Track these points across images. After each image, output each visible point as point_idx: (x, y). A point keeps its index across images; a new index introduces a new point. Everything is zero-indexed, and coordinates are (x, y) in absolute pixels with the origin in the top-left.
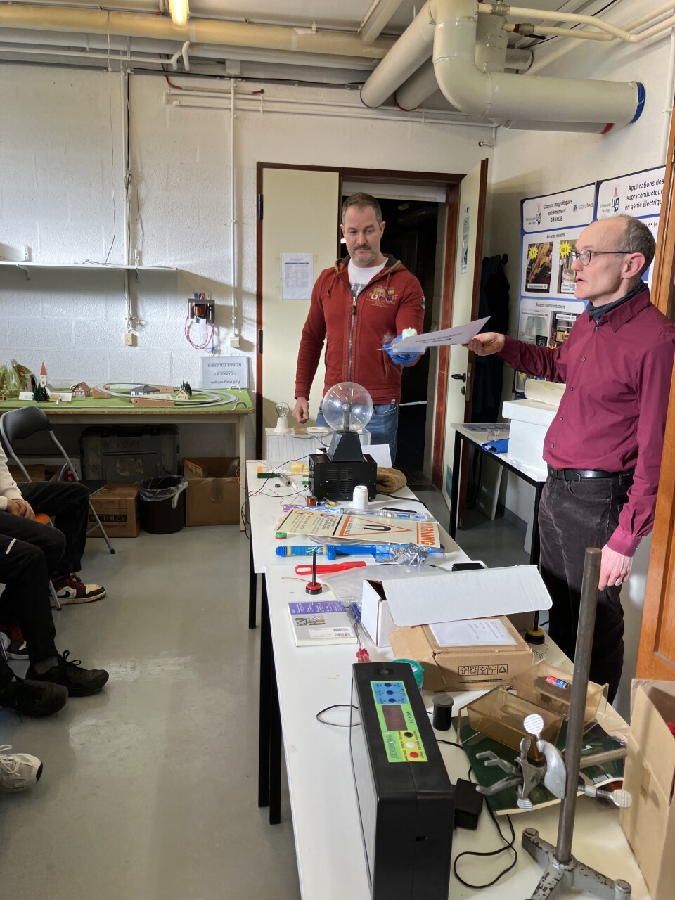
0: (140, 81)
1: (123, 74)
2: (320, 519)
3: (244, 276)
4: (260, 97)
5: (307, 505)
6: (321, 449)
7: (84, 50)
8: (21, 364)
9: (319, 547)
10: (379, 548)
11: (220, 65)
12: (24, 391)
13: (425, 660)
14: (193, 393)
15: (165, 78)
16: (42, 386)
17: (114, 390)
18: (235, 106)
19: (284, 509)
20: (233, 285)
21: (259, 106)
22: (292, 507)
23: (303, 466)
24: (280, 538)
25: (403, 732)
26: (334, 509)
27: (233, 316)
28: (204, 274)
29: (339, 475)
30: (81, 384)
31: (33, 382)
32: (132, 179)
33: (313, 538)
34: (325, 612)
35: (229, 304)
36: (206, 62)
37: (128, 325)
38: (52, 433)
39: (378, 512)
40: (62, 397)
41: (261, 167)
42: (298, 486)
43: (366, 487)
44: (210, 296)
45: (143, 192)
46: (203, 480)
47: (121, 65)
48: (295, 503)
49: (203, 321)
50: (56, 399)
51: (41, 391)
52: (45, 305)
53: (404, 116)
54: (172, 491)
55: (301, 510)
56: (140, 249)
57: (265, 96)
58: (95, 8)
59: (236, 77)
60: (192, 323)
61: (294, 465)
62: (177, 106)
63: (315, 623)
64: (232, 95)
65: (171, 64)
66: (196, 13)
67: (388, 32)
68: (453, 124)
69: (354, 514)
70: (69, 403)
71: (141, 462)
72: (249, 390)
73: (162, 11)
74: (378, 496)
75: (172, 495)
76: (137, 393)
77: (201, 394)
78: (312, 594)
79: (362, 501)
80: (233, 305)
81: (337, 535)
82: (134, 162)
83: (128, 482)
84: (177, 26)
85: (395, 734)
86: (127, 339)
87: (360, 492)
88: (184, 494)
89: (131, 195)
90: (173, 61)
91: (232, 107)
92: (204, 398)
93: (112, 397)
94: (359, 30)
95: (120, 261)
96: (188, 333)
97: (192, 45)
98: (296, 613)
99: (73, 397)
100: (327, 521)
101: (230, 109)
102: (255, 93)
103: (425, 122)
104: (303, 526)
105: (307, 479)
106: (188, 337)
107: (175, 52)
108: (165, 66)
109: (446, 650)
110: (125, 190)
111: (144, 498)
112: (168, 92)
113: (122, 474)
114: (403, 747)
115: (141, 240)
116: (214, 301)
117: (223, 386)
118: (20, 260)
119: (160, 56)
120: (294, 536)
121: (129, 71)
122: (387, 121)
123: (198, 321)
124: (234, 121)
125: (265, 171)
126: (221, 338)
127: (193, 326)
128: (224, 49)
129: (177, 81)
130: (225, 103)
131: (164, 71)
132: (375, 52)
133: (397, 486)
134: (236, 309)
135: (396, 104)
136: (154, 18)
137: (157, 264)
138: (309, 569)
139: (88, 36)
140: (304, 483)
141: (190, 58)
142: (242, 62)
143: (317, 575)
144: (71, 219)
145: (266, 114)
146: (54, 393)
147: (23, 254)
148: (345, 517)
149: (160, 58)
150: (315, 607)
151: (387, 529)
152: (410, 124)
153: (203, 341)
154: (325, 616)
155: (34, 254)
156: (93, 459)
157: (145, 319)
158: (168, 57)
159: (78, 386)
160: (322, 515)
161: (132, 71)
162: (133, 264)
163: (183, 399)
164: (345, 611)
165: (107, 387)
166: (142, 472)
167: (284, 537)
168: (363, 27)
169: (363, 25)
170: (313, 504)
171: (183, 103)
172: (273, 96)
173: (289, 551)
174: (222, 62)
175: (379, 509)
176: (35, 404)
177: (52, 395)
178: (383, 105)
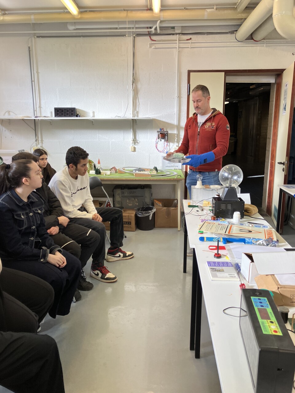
0: (139, 39)
1: (132, 37)
2: (218, 226)
3: (181, 120)
4: (190, 41)
5: (212, 220)
6: (217, 195)
7: (116, 28)
8: (90, 160)
9: (219, 238)
10: (247, 240)
11: (173, 29)
12: (91, 170)
13: (274, 290)
14: (158, 171)
15: (149, 37)
16: (99, 168)
17: (126, 170)
18: (178, 46)
19: (201, 221)
20: (176, 125)
21: (189, 45)
22: (205, 220)
23: (209, 203)
24: (200, 234)
25: (269, 321)
26: (224, 222)
27: (176, 138)
28: (164, 120)
29: (226, 207)
30: (114, 167)
31: (95, 167)
32: (134, 81)
33: (216, 234)
34: (224, 266)
35: (174, 133)
36: (167, 28)
37: (132, 143)
38: (102, 187)
39: (245, 224)
40: (106, 173)
41: (189, 72)
42: (207, 211)
43: (239, 213)
44: (166, 129)
45: (139, 86)
46: (162, 208)
47: (131, 33)
48: (206, 219)
49: (163, 140)
50: (104, 173)
51: (98, 171)
52: (99, 135)
53: (256, 44)
54: (150, 213)
55: (209, 221)
56: (137, 110)
57: (192, 41)
58: (121, 10)
59: (179, 34)
60: (158, 141)
61: (205, 202)
62: (154, 48)
63: (219, 271)
64: (177, 42)
65: (152, 31)
66: (164, 7)
67: (249, 6)
68: (280, 46)
69: (234, 224)
70: (109, 175)
71: (137, 200)
72: (182, 170)
73: (149, 8)
74: (245, 217)
75: (150, 214)
76: (136, 171)
77: (162, 172)
78: (217, 258)
79: (238, 219)
80: (176, 133)
81: (227, 233)
82: (136, 73)
83: (131, 208)
84: (155, 14)
85: (265, 321)
86: (132, 149)
87: (237, 214)
88: (154, 214)
89: (134, 87)
90: (153, 30)
91: (177, 47)
92: (163, 173)
93: (126, 173)
94: (236, 7)
95: (129, 116)
96: (157, 146)
97: (161, 22)
98: (211, 266)
99: (110, 173)
100: (222, 227)
101: (176, 48)
102: (187, 40)
103: (266, 46)
104: (211, 229)
105: (211, 208)
106: (157, 147)
107: (154, 26)
108: (149, 32)
109: (284, 287)
110: (132, 85)
111: (138, 215)
112: (151, 43)
113: (129, 205)
114: (270, 327)
115: (138, 107)
116: (168, 131)
117: (171, 168)
118: (90, 117)
119: (147, 28)
120: (207, 233)
121: (134, 36)
122: (248, 47)
123: (161, 140)
124: (178, 53)
125: (191, 73)
126: (170, 147)
127: (159, 143)
128: (174, 22)
129: (154, 38)
130: (174, 45)
131: (149, 34)
132: (243, 16)
133: (253, 212)
134: (177, 135)
135: (252, 39)
136: (145, 12)
137: (145, 117)
138: (215, 248)
139: (118, 23)
140: (210, 210)
141: (160, 27)
142: (182, 27)
143: (219, 250)
144: (110, 99)
145: (192, 49)
146: (103, 171)
147: (91, 115)
148: (230, 225)
149: (148, 29)
150: (219, 264)
151: (250, 232)
152: (259, 47)
153: (163, 149)
154: (224, 268)
155: (95, 114)
156: (118, 198)
157: (139, 140)
158: (151, 28)
159: (112, 169)
160: (219, 224)
161: (136, 36)
162: (135, 117)
163: (154, 174)
164: (233, 266)
165: (124, 169)
166: (137, 204)
167: (202, 233)
168: (238, 5)
169: (238, 4)
170: (214, 219)
171: (156, 47)
172: (195, 40)
173: (205, 239)
174: (173, 28)
175: (246, 223)
176: (96, 176)
177: (103, 172)
178: (246, 39)
